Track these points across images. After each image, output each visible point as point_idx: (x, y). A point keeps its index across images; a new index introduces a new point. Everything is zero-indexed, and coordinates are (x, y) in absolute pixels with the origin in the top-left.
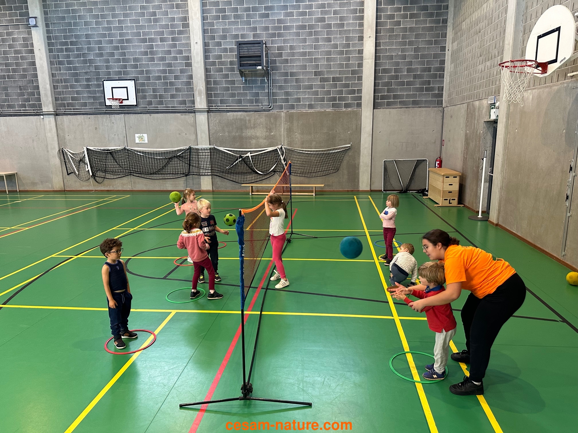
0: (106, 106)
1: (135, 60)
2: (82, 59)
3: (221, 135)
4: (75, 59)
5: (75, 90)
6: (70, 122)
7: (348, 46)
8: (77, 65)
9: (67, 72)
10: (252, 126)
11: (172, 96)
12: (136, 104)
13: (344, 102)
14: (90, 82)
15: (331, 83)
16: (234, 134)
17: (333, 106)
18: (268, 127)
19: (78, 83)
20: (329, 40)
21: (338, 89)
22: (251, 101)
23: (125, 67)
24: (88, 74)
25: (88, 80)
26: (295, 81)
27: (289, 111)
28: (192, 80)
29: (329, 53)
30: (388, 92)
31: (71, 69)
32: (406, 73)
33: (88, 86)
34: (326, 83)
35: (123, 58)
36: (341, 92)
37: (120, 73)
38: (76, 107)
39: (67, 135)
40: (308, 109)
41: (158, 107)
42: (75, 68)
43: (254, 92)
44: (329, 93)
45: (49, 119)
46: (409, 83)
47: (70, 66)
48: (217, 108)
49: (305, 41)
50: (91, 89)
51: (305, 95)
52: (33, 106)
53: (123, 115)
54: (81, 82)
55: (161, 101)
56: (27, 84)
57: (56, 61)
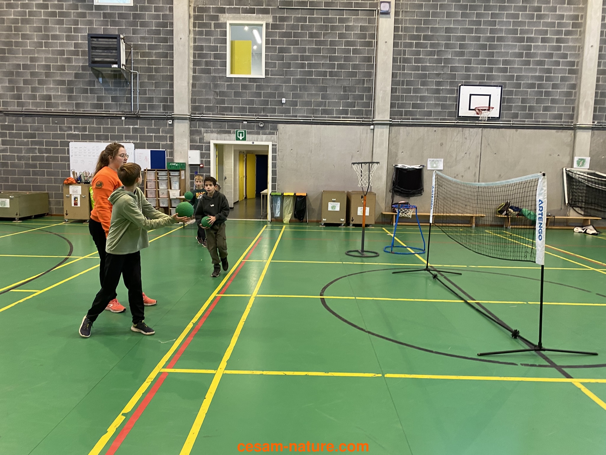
0: (458, 116)
1: (505, 62)
2: (436, 57)
3: (603, 157)
4: (427, 57)
5: (419, 95)
6: (408, 136)
8: (428, 65)
9: (413, 72)
11: (546, 109)
12: (498, 116)
14: (441, 86)
19: (425, 87)
23: (491, 70)
24: (440, 76)
25: (438, 84)
28: (574, 91)
31: (419, 68)
33: (437, 91)
35: (490, 59)
37: (482, 77)
38: (417, 116)
39: (400, 151)
41: (525, 121)
42: (424, 68)
45: (382, 130)
47: (419, 65)
48: (602, 126)
50: (441, 95)
52: (358, 113)
53: (481, 129)
54: (429, 86)
55: (530, 114)
56: (355, 85)
57: (400, 58)
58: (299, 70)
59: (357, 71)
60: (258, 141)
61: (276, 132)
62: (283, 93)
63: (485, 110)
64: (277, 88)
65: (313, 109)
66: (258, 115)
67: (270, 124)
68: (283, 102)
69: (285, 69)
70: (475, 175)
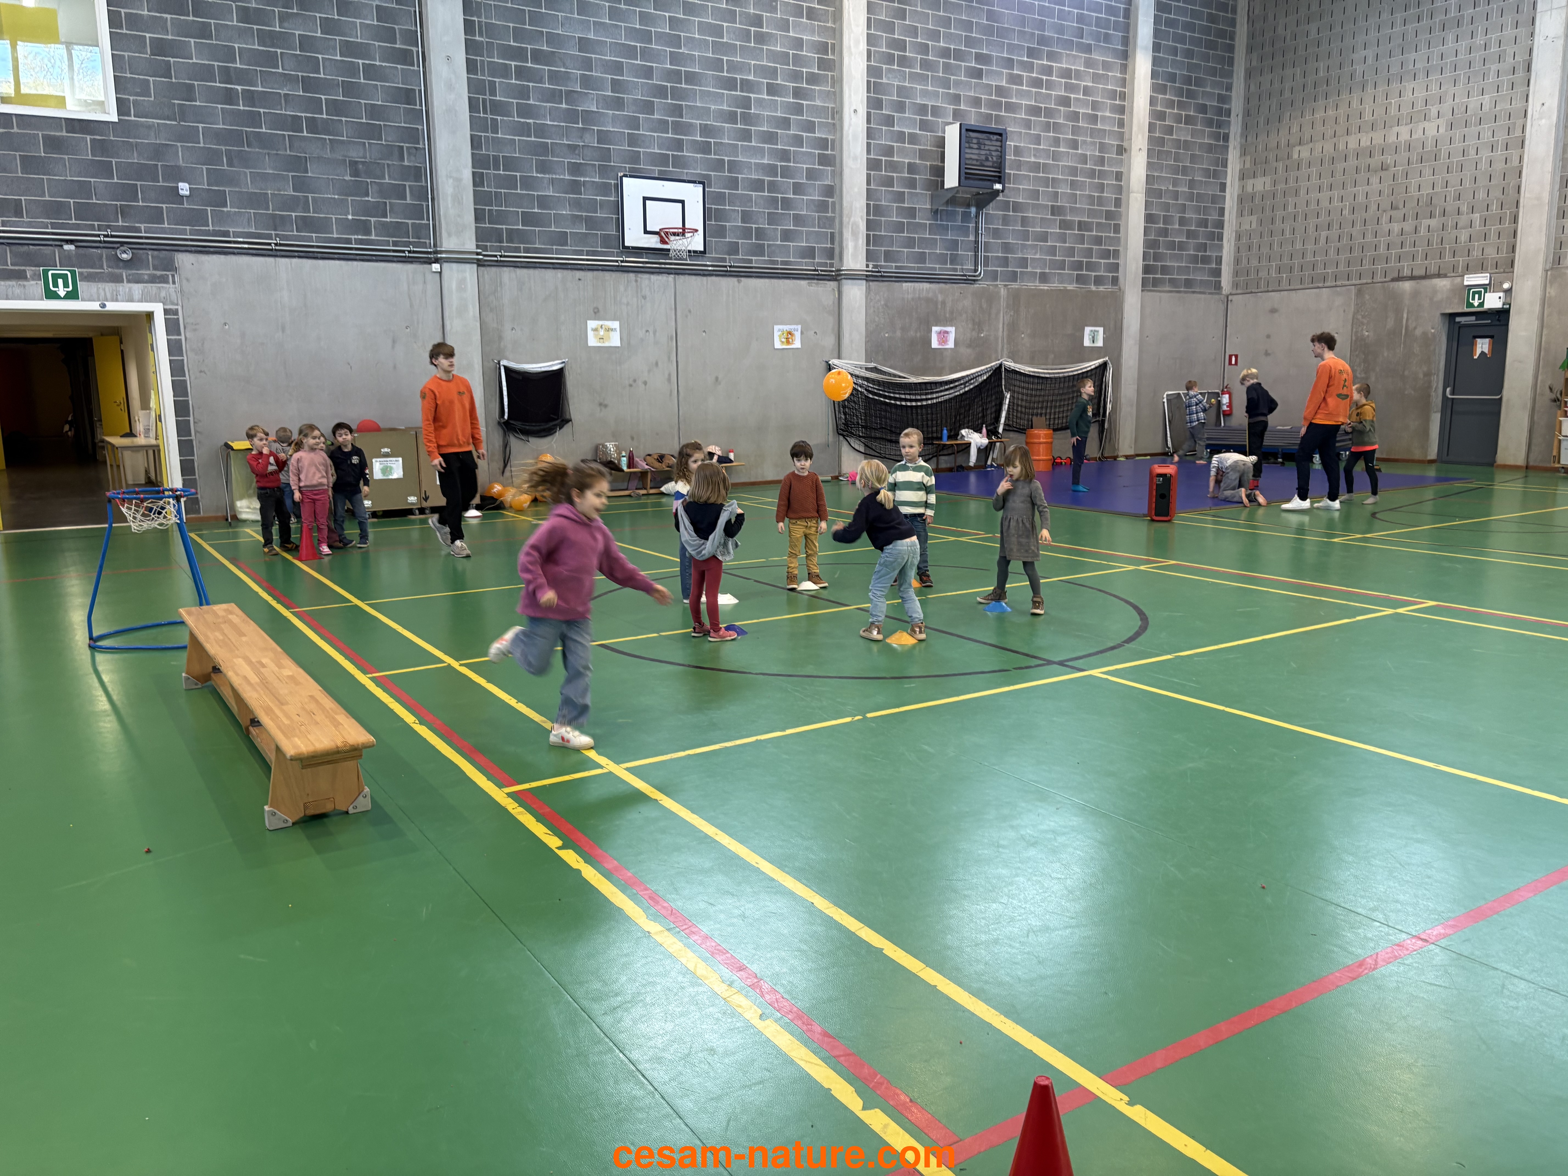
0: (624, 247)
1: (706, 130)
2: (564, 106)
3: (887, 335)
4: (545, 104)
5: (536, 193)
6: (521, 290)
7: (1101, 161)
8: (549, 123)
9: (517, 138)
10: (948, 315)
11: (787, 236)
12: (702, 249)
13: (1094, 274)
14: (581, 175)
15: (1076, 232)
16: (912, 333)
17: (1080, 279)
18: (977, 320)
19: (547, 176)
20: (1074, 145)
21: (1085, 246)
22: (942, 259)
23: (679, 145)
24: (577, 152)
25: (576, 169)
26: (1020, 222)
27: (1008, 285)
28: (830, 200)
29: (1074, 171)
30: (1154, 260)
31: (530, 129)
32: (1177, 226)
33: (575, 187)
34: (1068, 232)
35: (676, 121)
36: (1089, 253)
37: (663, 160)
38: (535, 244)
39: (508, 328)
40: (1040, 282)
41: (750, 261)
42: (541, 131)
43: (949, 238)
44: (1071, 252)
45: (460, 275)
46: (1182, 246)
47: (528, 121)
48: (880, 272)
49: (1037, 140)
50: (583, 196)
51: (1035, 254)
52: (397, 229)
53: (672, 276)
54: (555, 174)
55: (760, 244)
56: (380, 159)
57: (484, 101)
58: (219, 106)
59: (382, 123)
60: (117, 300)
61: (173, 276)
62: (179, 167)
63: (674, 234)
64: (158, 152)
65: (273, 216)
66: (109, 227)
67: (150, 253)
68: (181, 192)
69: (176, 102)
70: (669, 380)
